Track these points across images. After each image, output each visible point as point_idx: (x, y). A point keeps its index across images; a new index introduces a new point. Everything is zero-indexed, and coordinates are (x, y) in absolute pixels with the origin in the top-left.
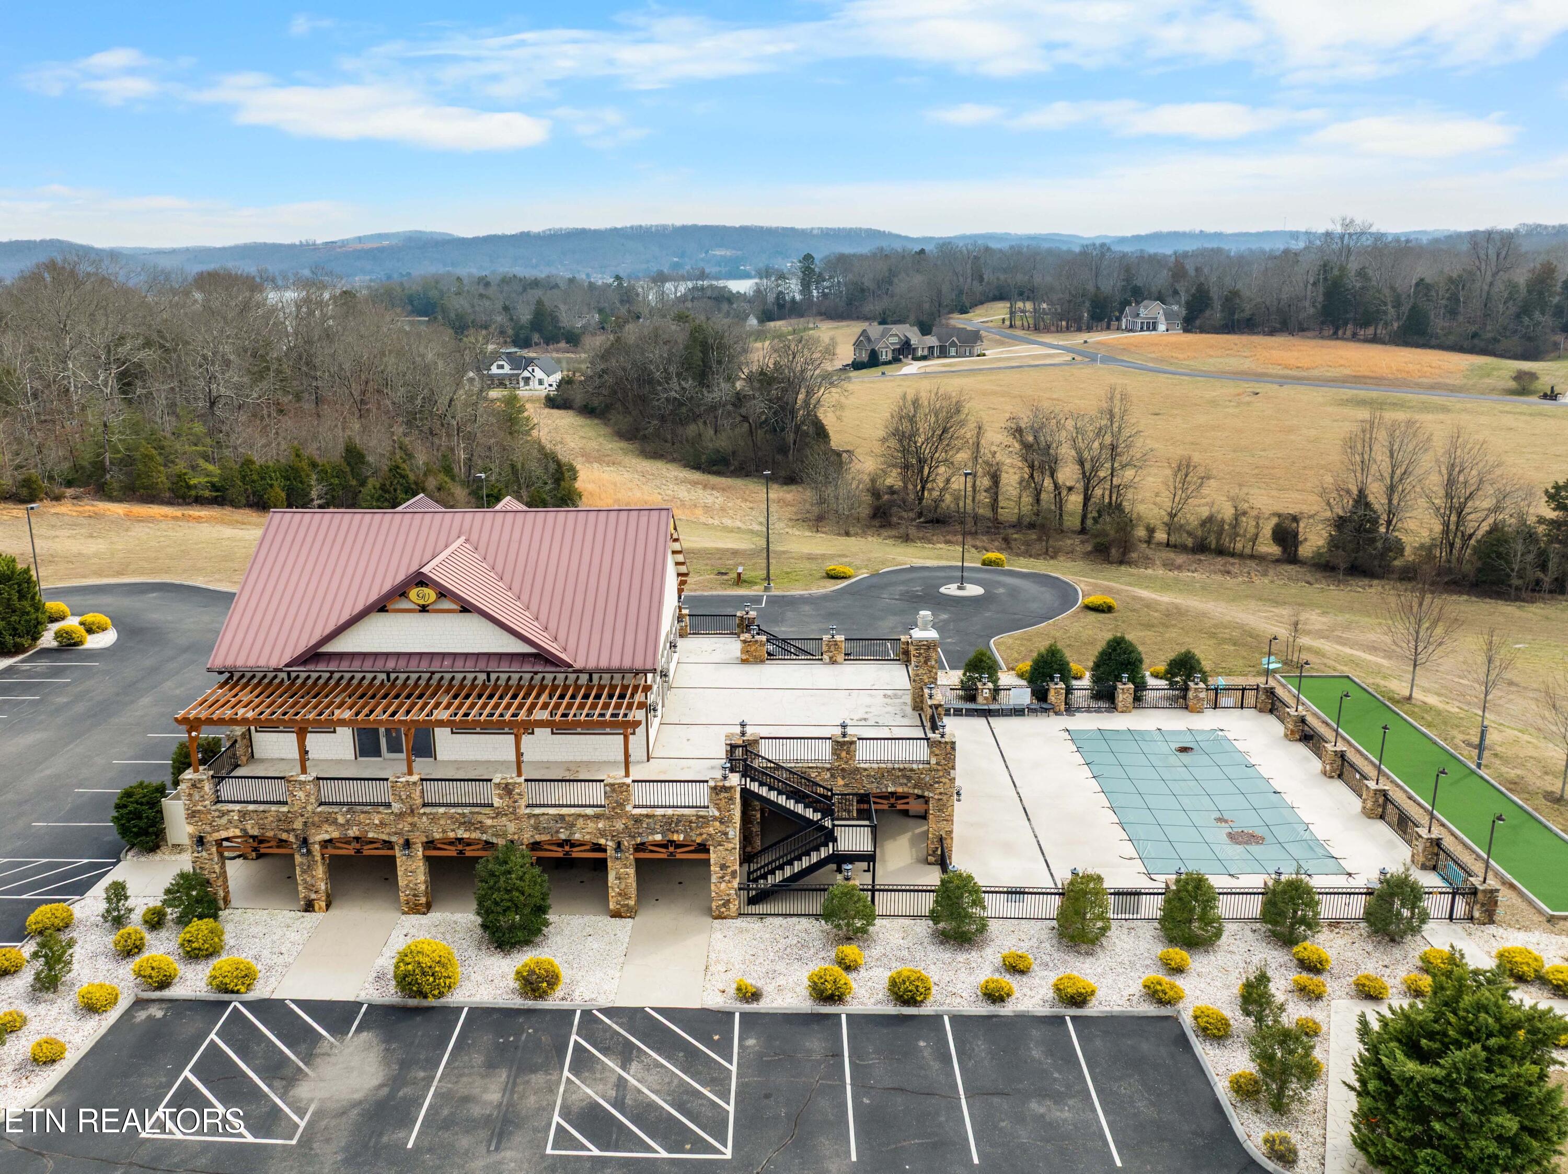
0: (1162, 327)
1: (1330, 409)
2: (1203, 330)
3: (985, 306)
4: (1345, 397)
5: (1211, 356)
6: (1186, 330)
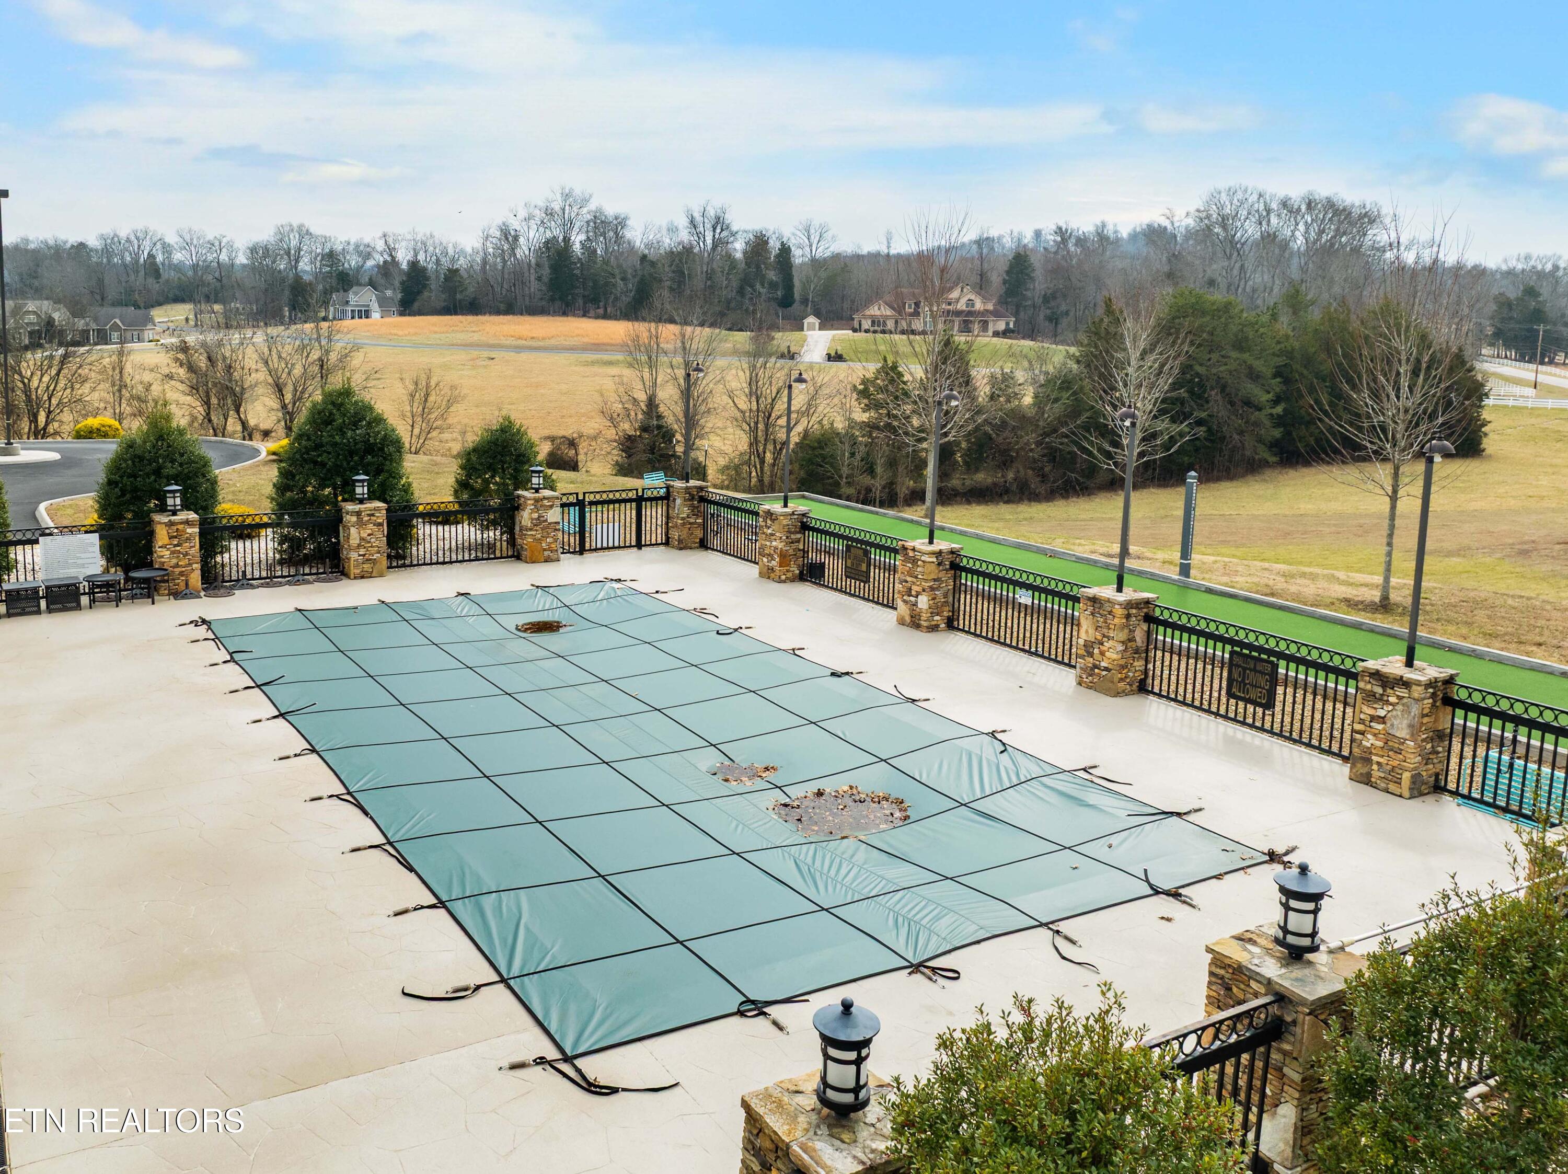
0: (376, 315)
1: (577, 369)
2: (420, 313)
3: (164, 307)
4: (589, 360)
5: (436, 332)
6: (402, 314)
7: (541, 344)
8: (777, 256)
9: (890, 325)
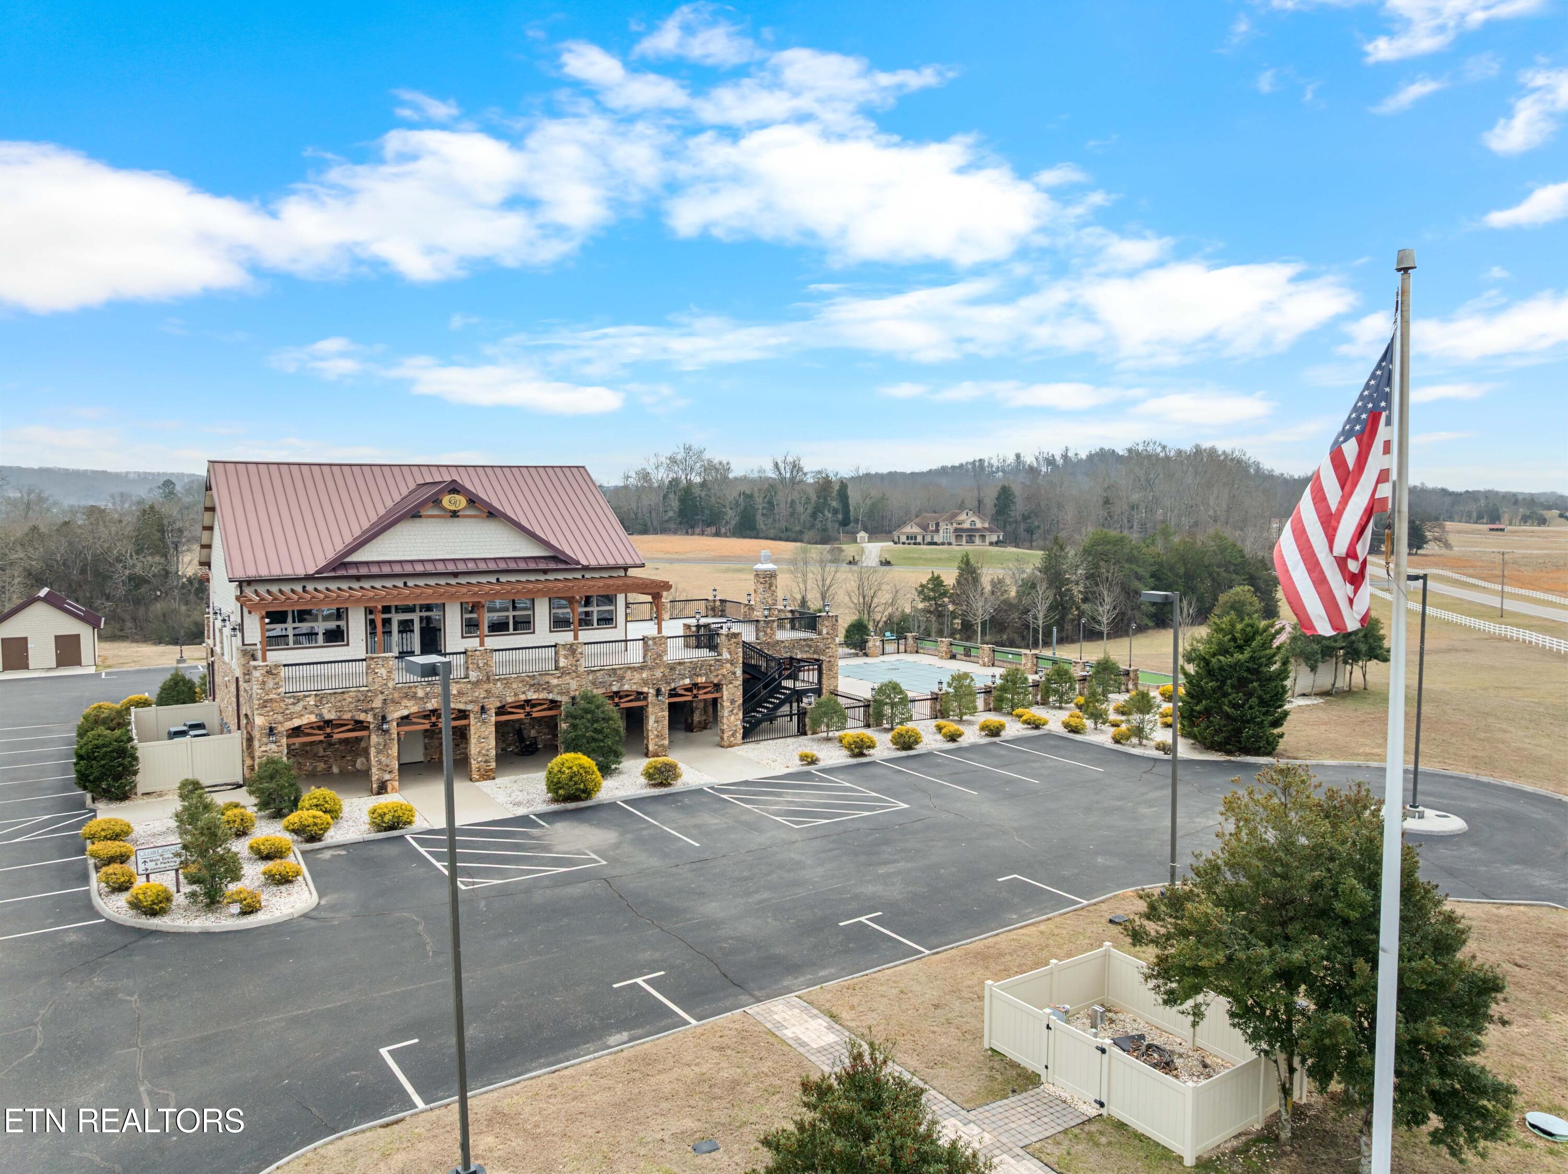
7: (683, 557)
8: (839, 491)
9: (919, 539)
